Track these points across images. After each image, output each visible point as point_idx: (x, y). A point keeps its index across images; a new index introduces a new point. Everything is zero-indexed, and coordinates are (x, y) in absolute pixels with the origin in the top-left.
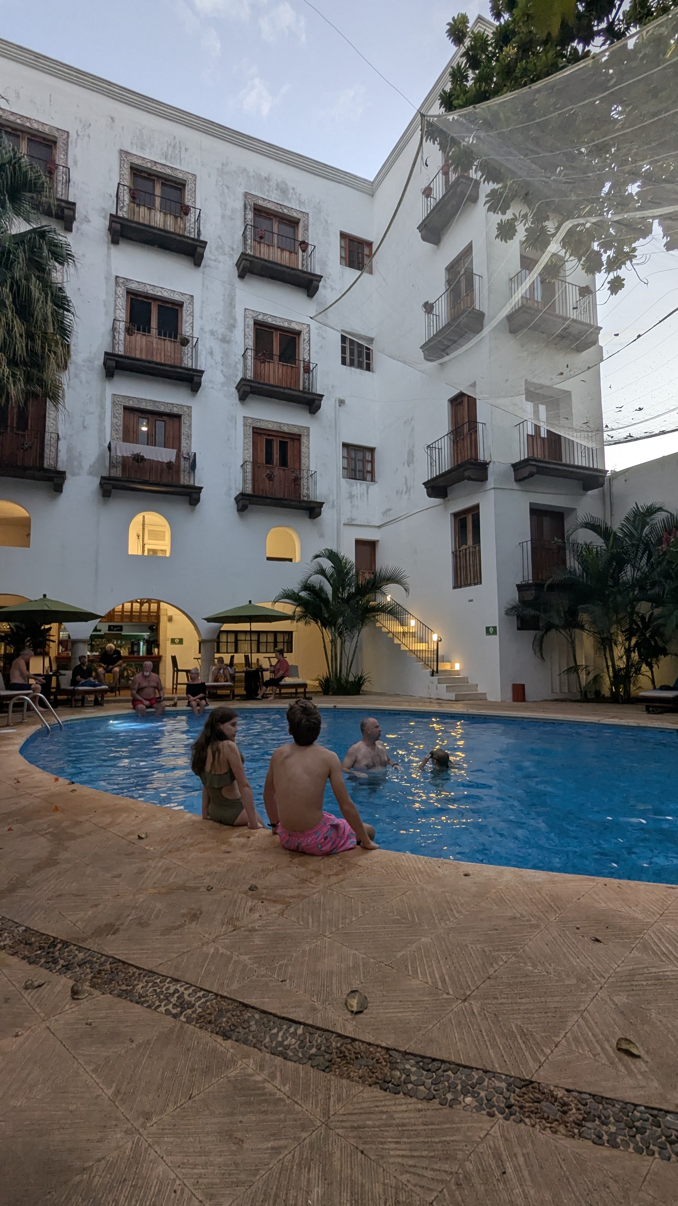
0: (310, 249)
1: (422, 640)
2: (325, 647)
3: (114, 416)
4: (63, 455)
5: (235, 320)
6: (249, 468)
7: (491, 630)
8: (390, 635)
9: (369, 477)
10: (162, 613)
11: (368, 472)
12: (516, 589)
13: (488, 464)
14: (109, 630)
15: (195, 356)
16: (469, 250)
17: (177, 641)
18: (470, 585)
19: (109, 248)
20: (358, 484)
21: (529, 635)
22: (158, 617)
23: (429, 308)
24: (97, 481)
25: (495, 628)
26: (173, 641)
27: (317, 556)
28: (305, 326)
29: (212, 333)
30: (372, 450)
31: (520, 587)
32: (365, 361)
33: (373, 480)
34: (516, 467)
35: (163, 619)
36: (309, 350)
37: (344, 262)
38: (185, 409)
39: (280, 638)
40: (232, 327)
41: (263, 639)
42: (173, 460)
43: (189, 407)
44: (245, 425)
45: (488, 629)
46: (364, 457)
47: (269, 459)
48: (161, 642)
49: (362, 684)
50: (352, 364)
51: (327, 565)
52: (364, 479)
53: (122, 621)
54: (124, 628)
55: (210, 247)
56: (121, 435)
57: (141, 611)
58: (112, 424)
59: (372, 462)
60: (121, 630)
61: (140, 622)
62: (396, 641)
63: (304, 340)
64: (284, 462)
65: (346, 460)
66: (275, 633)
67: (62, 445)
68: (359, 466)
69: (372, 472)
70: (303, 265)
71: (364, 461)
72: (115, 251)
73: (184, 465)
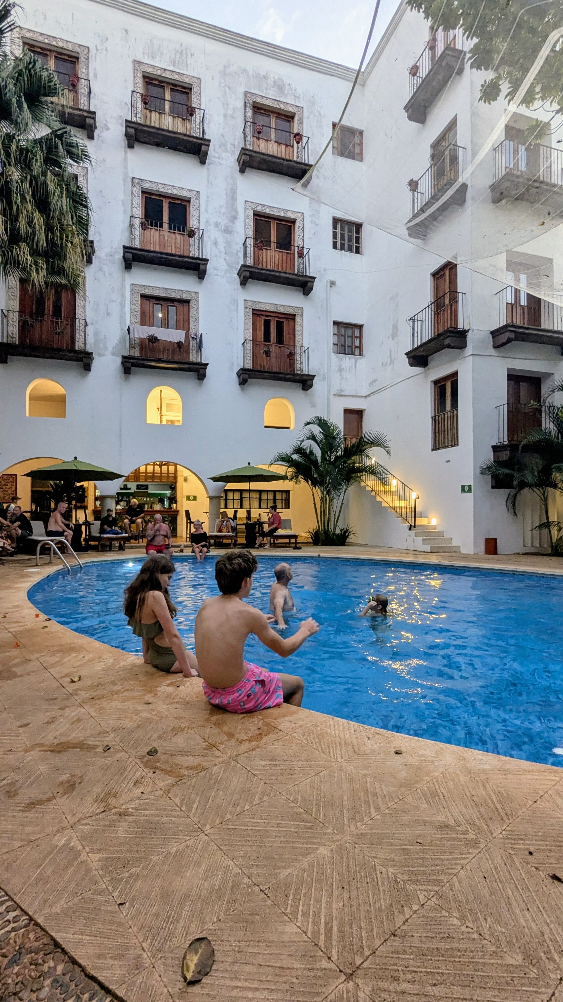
0: (304, 140)
1: (402, 498)
2: (315, 503)
3: (132, 303)
4: (90, 339)
5: (237, 212)
6: (249, 345)
7: (466, 488)
8: (373, 493)
9: (357, 351)
10: (179, 474)
11: (356, 347)
12: (492, 450)
13: (467, 332)
14: (137, 489)
15: (201, 247)
16: (453, 124)
17: (192, 498)
18: (448, 447)
19: (126, 152)
20: (347, 358)
21: (503, 493)
22: (175, 477)
23: (413, 185)
24: (119, 360)
25: (470, 486)
26: (188, 498)
27: (309, 423)
28: (299, 215)
29: (217, 225)
30: (360, 327)
31: (496, 449)
32: (355, 245)
33: (360, 354)
34: (494, 334)
35: (180, 480)
36: (303, 237)
37: (336, 153)
38: (193, 295)
39: (279, 496)
40: (234, 218)
41: (264, 496)
42: (183, 340)
43: (197, 293)
44: (246, 307)
45: (463, 487)
46: (353, 333)
47: (267, 338)
48: (179, 499)
49: (347, 537)
50: (342, 248)
51: (317, 430)
52: (353, 354)
53: (146, 481)
54: (150, 487)
55: (214, 146)
56: (138, 320)
57: (161, 473)
58: (131, 309)
59: (360, 337)
60: (147, 488)
61: (161, 481)
62: (378, 499)
63: (299, 227)
64: (280, 340)
65: (336, 337)
66: (275, 492)
67: (90, 329)
68: (348, 342)
69: (360, 347)
70: (298, 157)
71: (353, 337)
72: (131, 154)
73: (193, 344)
